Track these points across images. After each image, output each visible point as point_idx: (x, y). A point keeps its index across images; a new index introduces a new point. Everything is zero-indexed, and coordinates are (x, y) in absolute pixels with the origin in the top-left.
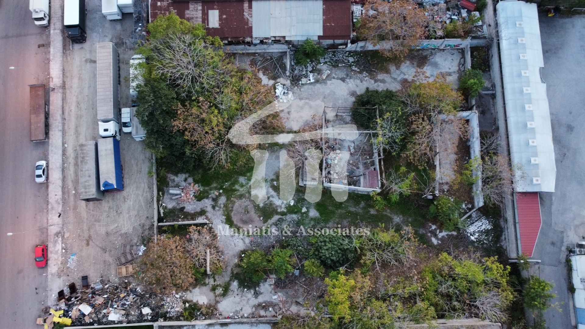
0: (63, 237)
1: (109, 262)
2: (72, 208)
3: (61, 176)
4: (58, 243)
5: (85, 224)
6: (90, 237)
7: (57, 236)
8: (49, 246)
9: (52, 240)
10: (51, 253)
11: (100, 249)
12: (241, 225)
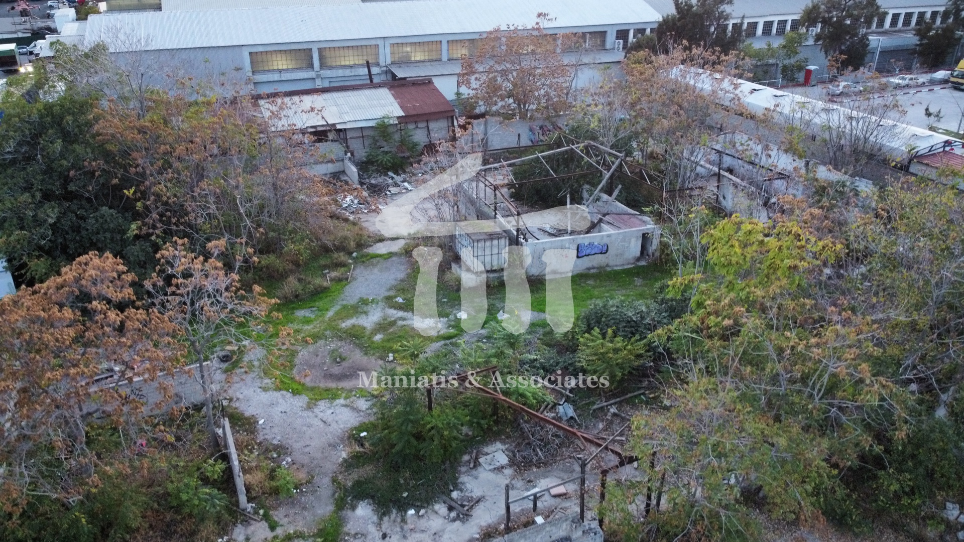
12: (332, 385)
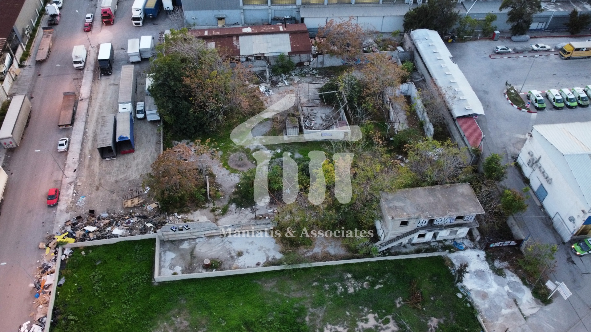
0: (75, 185)
1: (116, 200)
2: (86, 167)
3: (80, 147)
4: (70, 189)
5: (97, 176)
6: (100, 184)
7: (70, 185)
8: (61, 192)
9: (65, 187)
10: (63, 196)
11: (108, 192)
12: (237, 168)
